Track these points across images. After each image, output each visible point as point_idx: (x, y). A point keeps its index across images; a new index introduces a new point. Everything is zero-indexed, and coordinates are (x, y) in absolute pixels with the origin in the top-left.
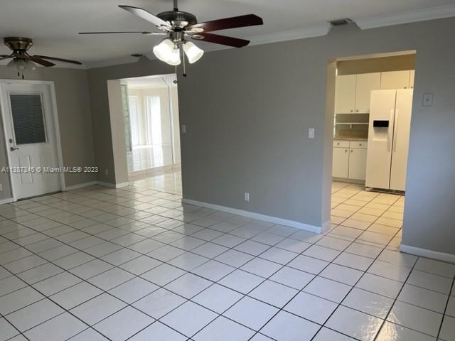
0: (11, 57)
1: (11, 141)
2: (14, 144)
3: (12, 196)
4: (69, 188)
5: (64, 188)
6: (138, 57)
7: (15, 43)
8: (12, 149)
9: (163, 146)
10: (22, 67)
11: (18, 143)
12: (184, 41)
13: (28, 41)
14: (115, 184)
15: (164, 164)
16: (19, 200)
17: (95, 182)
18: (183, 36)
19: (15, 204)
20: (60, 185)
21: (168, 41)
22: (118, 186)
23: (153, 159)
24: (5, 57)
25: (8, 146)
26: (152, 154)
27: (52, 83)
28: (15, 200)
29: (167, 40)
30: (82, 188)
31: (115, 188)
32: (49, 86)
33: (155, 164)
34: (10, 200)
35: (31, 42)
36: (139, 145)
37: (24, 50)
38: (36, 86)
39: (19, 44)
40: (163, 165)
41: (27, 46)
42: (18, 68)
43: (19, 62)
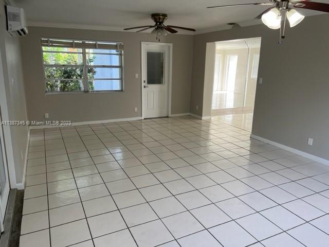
0: (154, 27)
1: (144, 82)
2: (146, 84)
3: (141, 116)
4: (173, 115)
5: (170, 115)
6: (232, 25)
7: (157, 17)
8: (145, 87)
9: (235, 93)
10: (160, 34)
11: (148, 83)
12: (288, 9)
13: (165, 16)
14: (202, 116)
15: (234, 106)
16: (145, 119)
17: (188, 114)
18: (287, 5)
19: (143, 121)
20: (168, 113)
21: (275, 9)
22: (203, 118)
23: (226, 102)
24: (151, 27)
25: (143, 84)
26: (226, 98)
27: (171, 45)
28: (143, 119)
29: (273, 9)
30: (180, 117)
31: (201, 119)
32: (169, 47)
33: (227, 105)
34: (139, 118)
35: (167, 16)
36: (217, 90)
37: (162, 22)
38: (163, 46)
39: (160, 18)
40: (232, 107)
41: (164, 19)
42: (157, 34)
43: (158, 30)
